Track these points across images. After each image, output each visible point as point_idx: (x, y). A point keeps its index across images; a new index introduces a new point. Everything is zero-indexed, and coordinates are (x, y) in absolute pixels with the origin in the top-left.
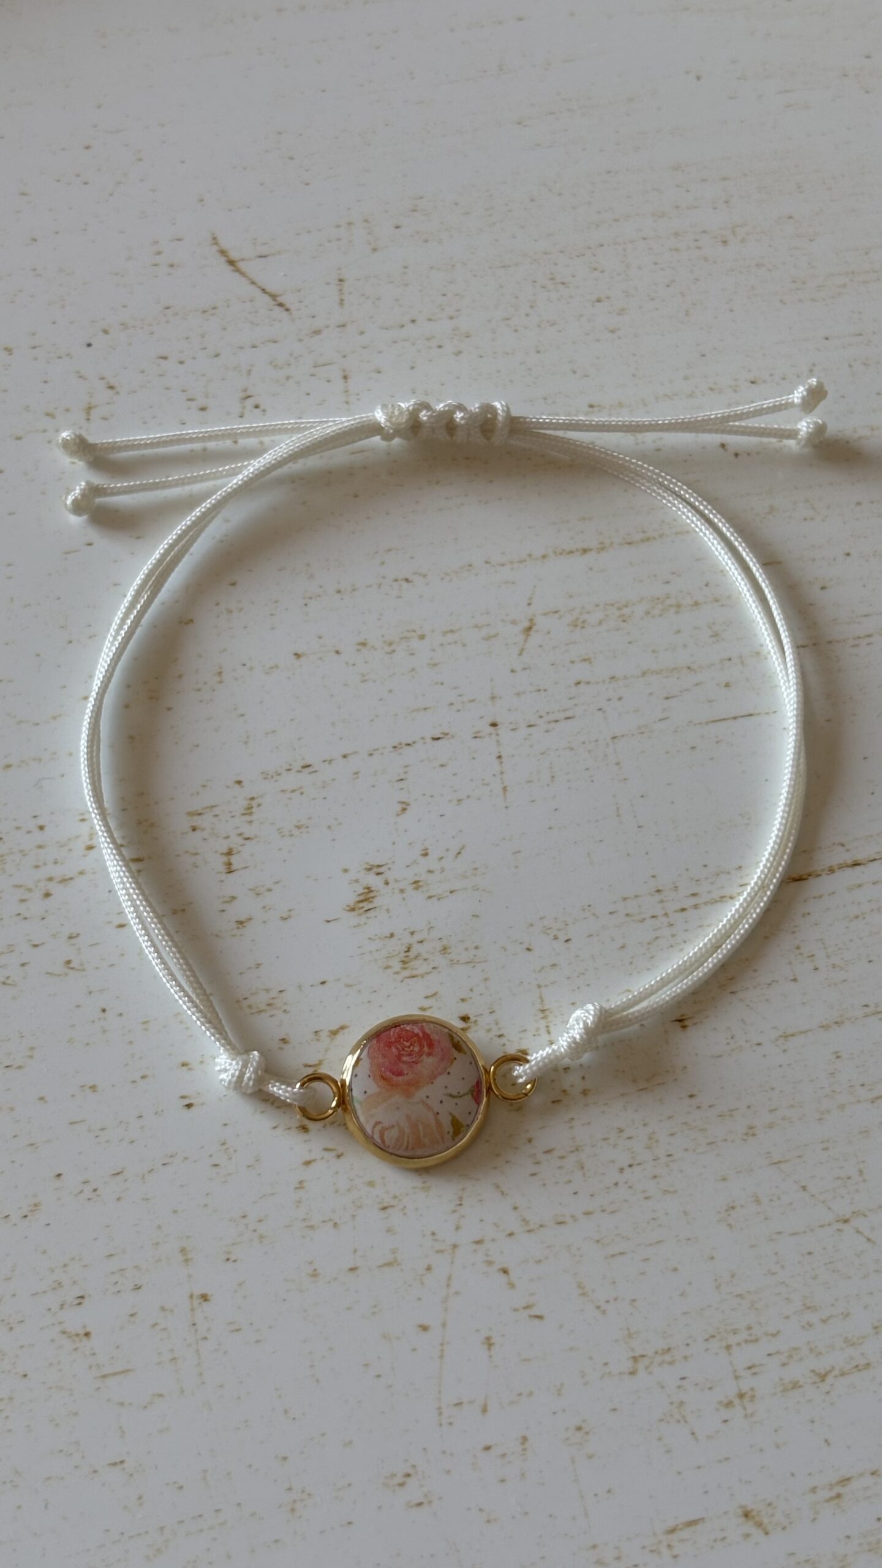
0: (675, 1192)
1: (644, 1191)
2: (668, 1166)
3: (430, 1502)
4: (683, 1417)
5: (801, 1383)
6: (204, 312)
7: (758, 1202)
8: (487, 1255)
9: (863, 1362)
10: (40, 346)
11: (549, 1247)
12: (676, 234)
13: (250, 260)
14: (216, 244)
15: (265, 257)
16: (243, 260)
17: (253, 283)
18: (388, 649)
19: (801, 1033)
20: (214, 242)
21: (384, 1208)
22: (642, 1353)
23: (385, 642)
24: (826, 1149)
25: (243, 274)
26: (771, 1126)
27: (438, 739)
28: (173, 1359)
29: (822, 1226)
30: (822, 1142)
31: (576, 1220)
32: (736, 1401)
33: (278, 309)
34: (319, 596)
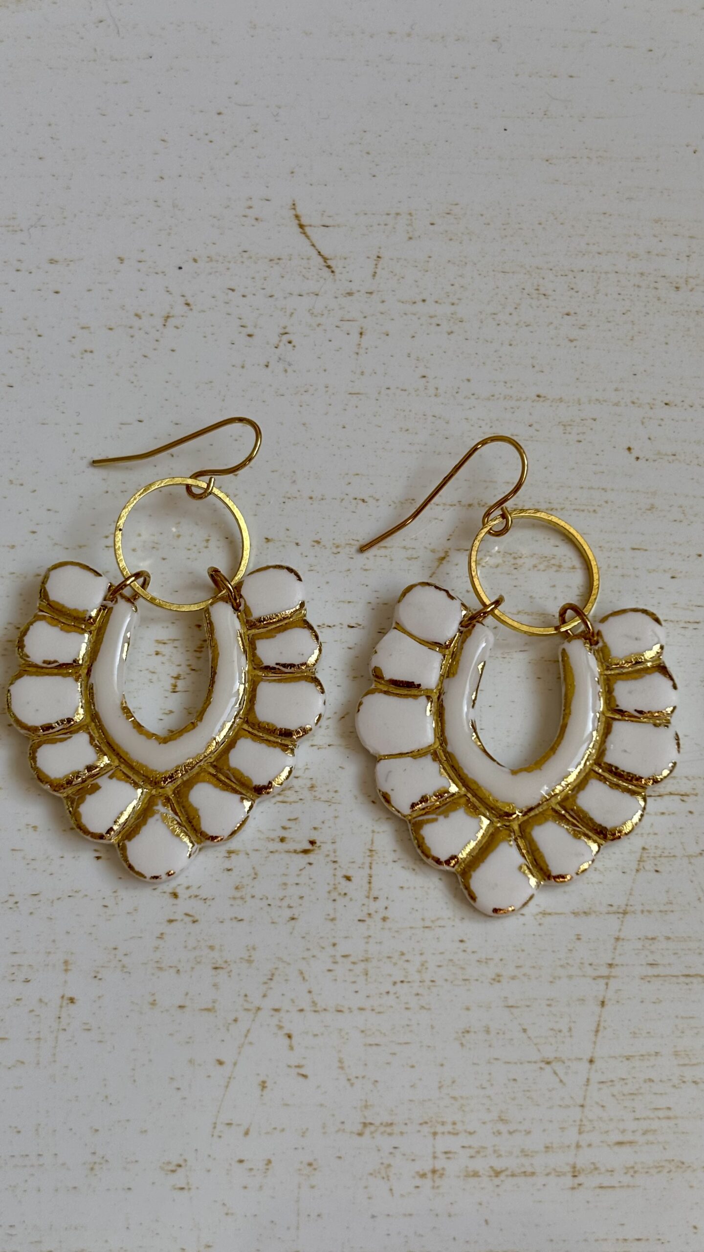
0: (429, 1009)
1: (406, 1003)
2: (429, 988)
3: (189, 1189)
4: (388, 1176)
5: (480, 1174)
6: (271, 260)
7: (488, 1031)
8: (280, 1021)
9: (530, 1170)
10: (144, 261)
11: (325, 1026)
12: (642, 274)
13: (315, 227)
14: (294, 209)
15: (327, 227)
16: (310, 226)
17: (313, 245)
18: (335, 550)
19: (556, 914)
20: (293, 207)
21: (216, 968)
22: (372, 1122)
23: (334, 544)
24: (549, 1005)
25: (307, 237)
26: (513, 978)
27: (353, 627)
28: (39, 1039)
29: (529, 1062)
30: (548, 1000)
31: (351, 1012)
32: (429, 1175)
33: (327, 269)
34: (296, 498)
